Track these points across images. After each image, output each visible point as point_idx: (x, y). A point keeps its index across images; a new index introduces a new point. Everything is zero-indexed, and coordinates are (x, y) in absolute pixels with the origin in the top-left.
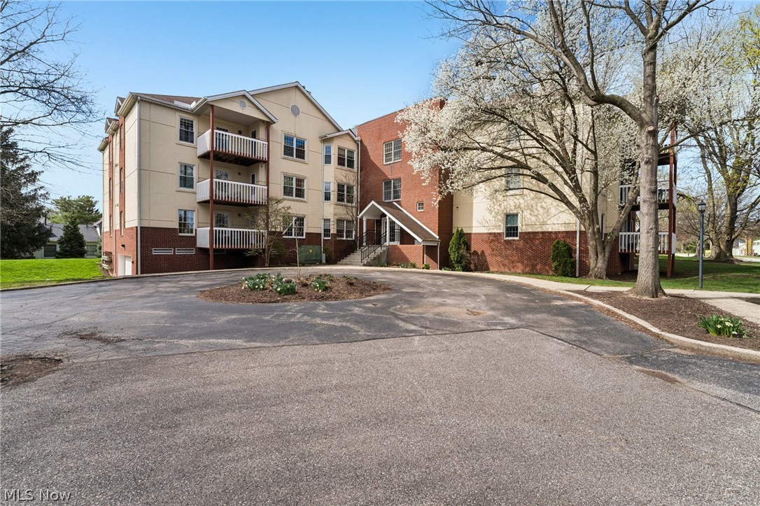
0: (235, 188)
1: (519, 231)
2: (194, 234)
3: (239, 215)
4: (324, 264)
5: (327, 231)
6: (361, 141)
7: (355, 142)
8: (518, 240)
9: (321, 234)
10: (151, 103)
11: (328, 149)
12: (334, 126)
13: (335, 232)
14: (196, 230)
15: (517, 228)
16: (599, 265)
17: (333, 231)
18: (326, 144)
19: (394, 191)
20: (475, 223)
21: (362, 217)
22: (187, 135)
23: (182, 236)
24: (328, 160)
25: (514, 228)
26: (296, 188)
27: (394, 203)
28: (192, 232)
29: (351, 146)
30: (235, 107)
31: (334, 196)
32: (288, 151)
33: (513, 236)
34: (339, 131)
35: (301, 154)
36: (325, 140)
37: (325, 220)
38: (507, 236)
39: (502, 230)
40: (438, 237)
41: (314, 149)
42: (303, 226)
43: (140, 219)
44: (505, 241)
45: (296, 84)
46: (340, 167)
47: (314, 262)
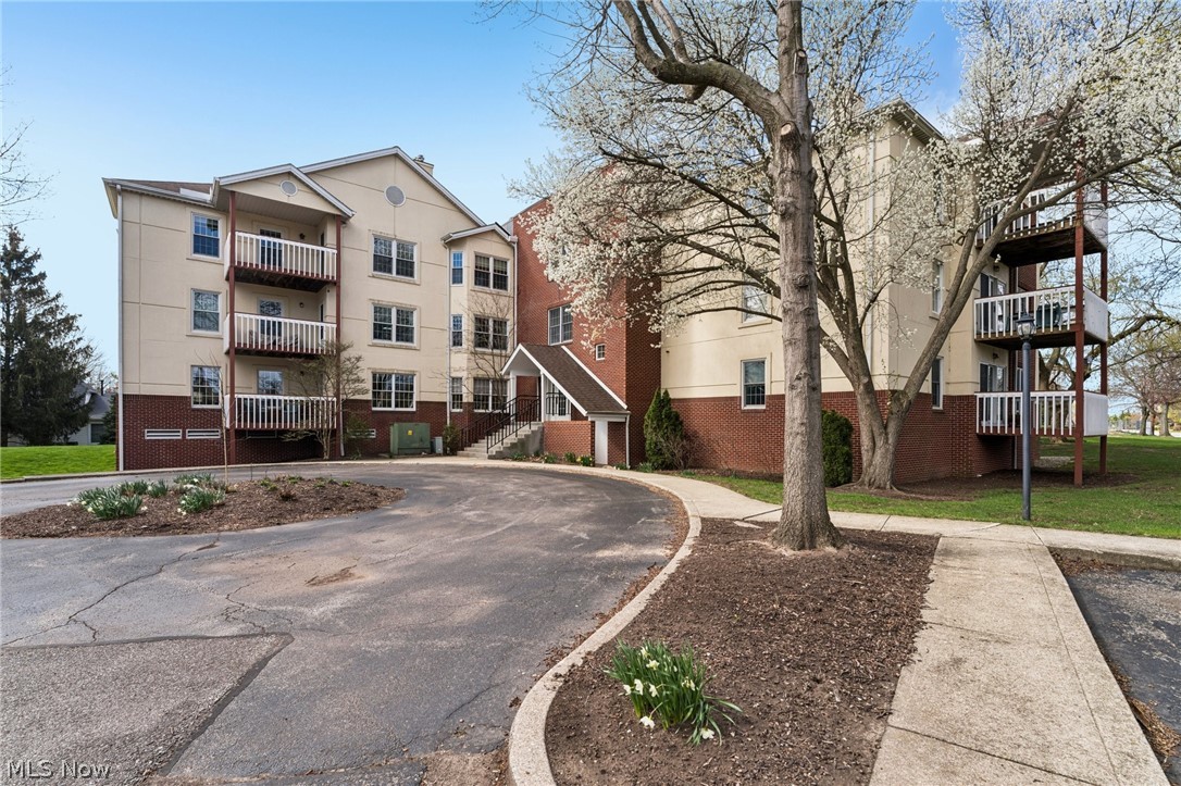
0: (297, 329)
1: (767, 393)
2: (219, 407)
3: (302, 373)
4: (439, 455)
5: (457, 398)
6: (519, 242)
7: (509, 244)
8: (765, 411)
9: (445, 403)
10: (142, 194)
11: (458, 258)
12: (471, 219)
13: (471, 400)
14: (223, 398)
15: (764, 387)
16: (878, 459)
17: (467, 398)
18: (454, 251)
19: (564, 326)
20: (695, 381)
21: (508, 372)
22: (205, 245)
23: (198, 410)
24: (457, 277)
25: (759, 386)
26: (393, 326)
27: (564, 347)
28: (216, 403)
29: (501, 252)
30: (275, 193)
31: (468, 338)
32: (382, 264)
33: (758, 403)
34: (479, 226)
35: (406, 269)
36: (452, 243)
37: (453, 379)
38: (748, 403)
39: (736, 390)
40: (625, 407)
41: (431, 260)
42: (412, 389)
43: (124, 383)
44: (744, 412)
45: (394, 151)
46: (479, 288)
47: (419, 451)
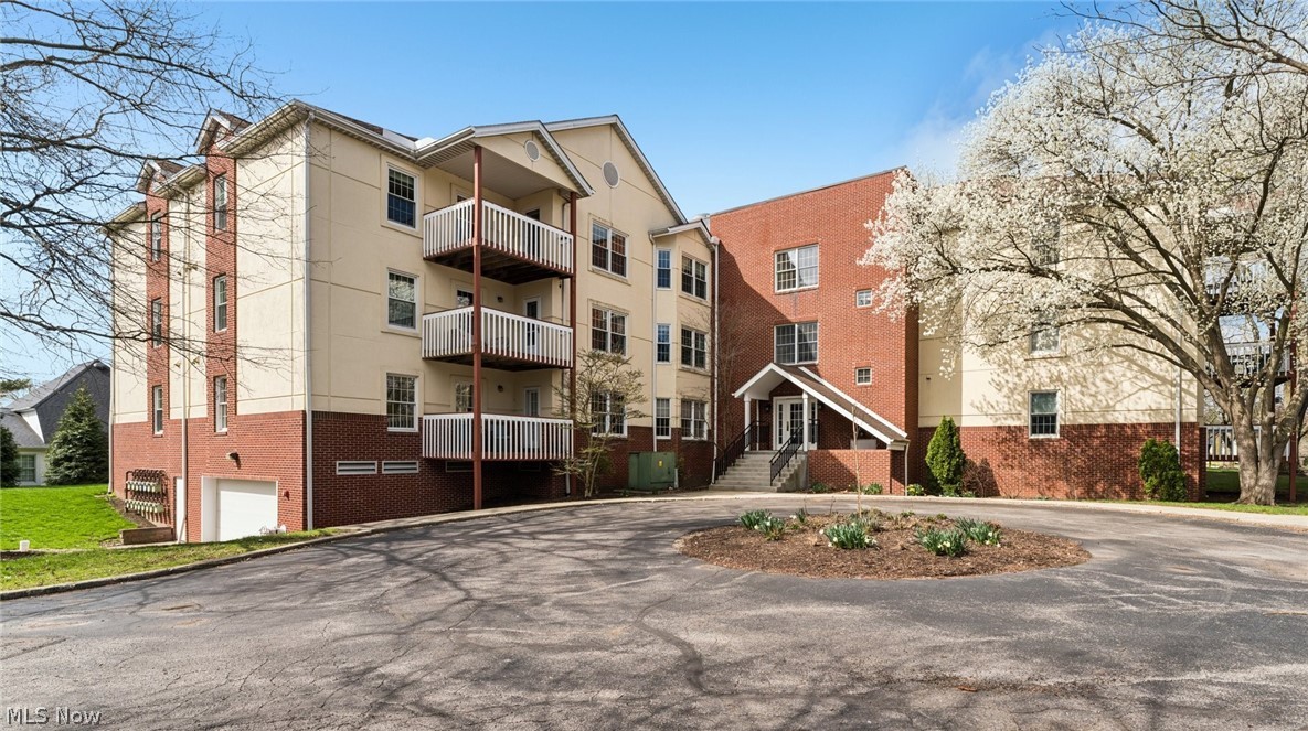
0: (504, 329)
1: (1059, 422)
2: (416, 429)
3: (500, 388)
4: (676, 492)
5: (663, 423)
6: (720, 245)
7: (708, 245)
8: (1058, 440)
9: (651, 429)
10: (332, 129)
11: (664, 259)
12: (674, 213)
13: (679, 425)
14: (420, 419)
15: (1054, 417)
16: (1263, 481)
17: (675, 423)
18: (664, 248)
19: (800, 346)
20: (966, 408)
21: (743, 395)
22: (401, 207)
23: (395, 434)
24: (664, 279)
25: (1047, 417)
26: (609, 336)
27: (803, 369)
28: (411, 425)
29: (701, 254)
30: (517, 154)
31: (675, 352)
32: (599, 258)
33: (1047, 432)
34: (680, 223)
35: (619, 266)
36: (659, 238)
37: (658, 400)
38: (1034, 432)
39: (1024, 420)
40: (905, 435)
41: (640, 255)
42: (624, 411)
43: (312, 394)
44: (1031, 441)
45: (613, 120)
46: (685, 294)
47: (666, 486)
